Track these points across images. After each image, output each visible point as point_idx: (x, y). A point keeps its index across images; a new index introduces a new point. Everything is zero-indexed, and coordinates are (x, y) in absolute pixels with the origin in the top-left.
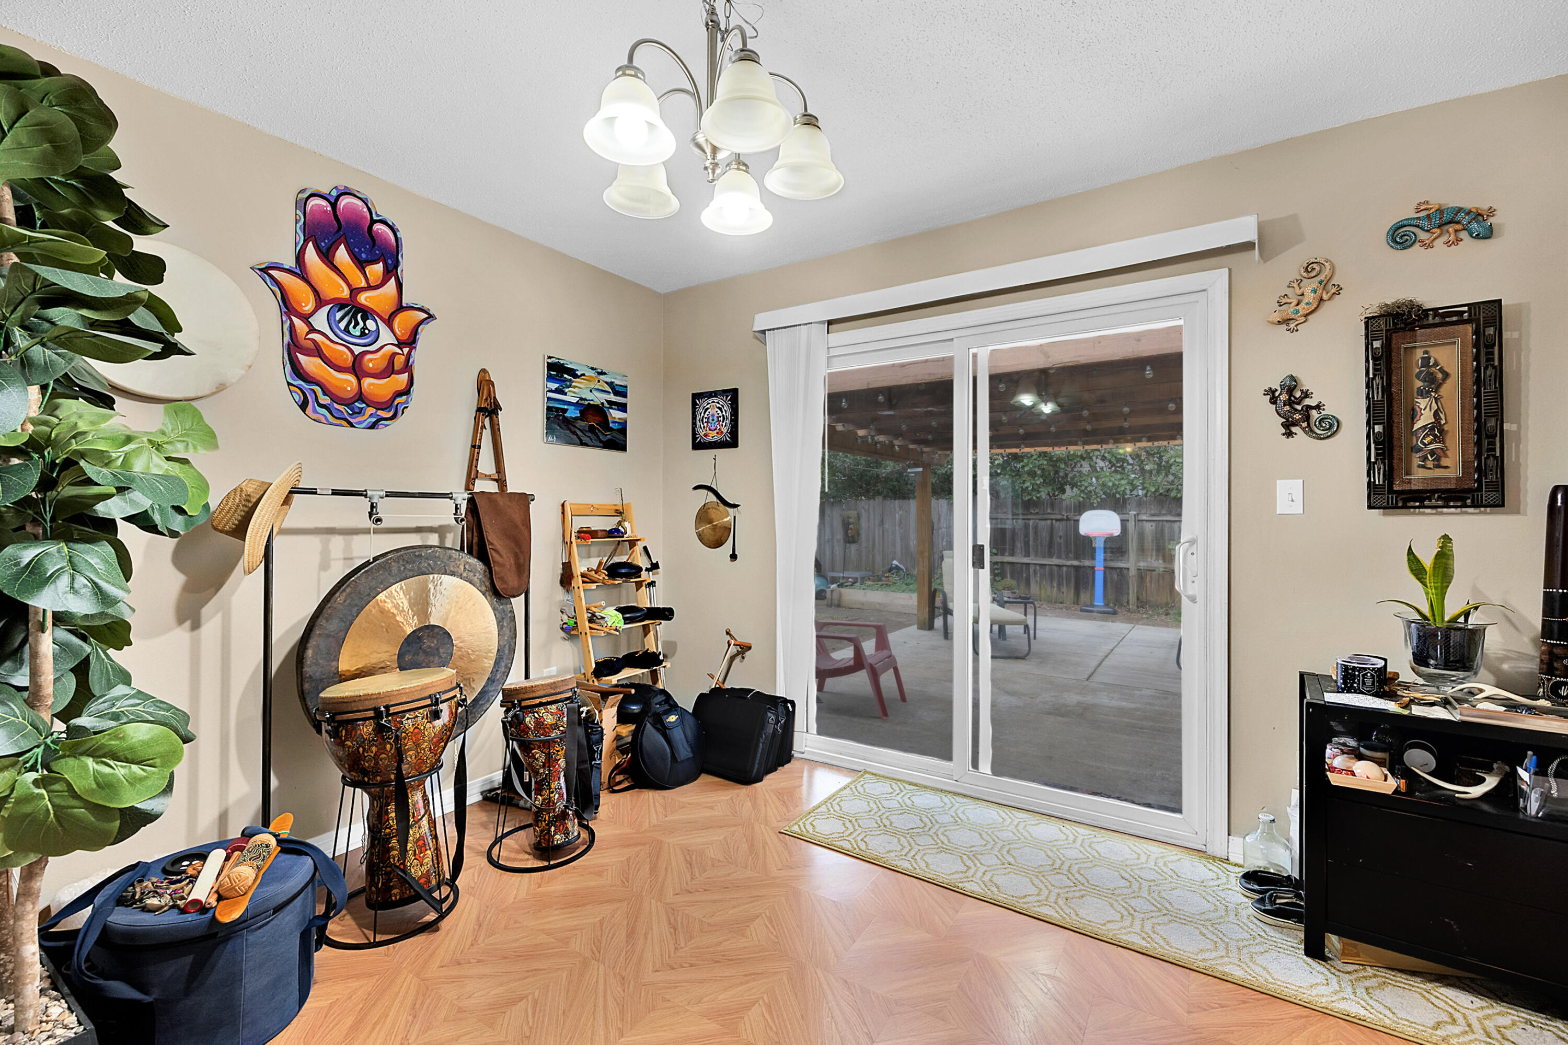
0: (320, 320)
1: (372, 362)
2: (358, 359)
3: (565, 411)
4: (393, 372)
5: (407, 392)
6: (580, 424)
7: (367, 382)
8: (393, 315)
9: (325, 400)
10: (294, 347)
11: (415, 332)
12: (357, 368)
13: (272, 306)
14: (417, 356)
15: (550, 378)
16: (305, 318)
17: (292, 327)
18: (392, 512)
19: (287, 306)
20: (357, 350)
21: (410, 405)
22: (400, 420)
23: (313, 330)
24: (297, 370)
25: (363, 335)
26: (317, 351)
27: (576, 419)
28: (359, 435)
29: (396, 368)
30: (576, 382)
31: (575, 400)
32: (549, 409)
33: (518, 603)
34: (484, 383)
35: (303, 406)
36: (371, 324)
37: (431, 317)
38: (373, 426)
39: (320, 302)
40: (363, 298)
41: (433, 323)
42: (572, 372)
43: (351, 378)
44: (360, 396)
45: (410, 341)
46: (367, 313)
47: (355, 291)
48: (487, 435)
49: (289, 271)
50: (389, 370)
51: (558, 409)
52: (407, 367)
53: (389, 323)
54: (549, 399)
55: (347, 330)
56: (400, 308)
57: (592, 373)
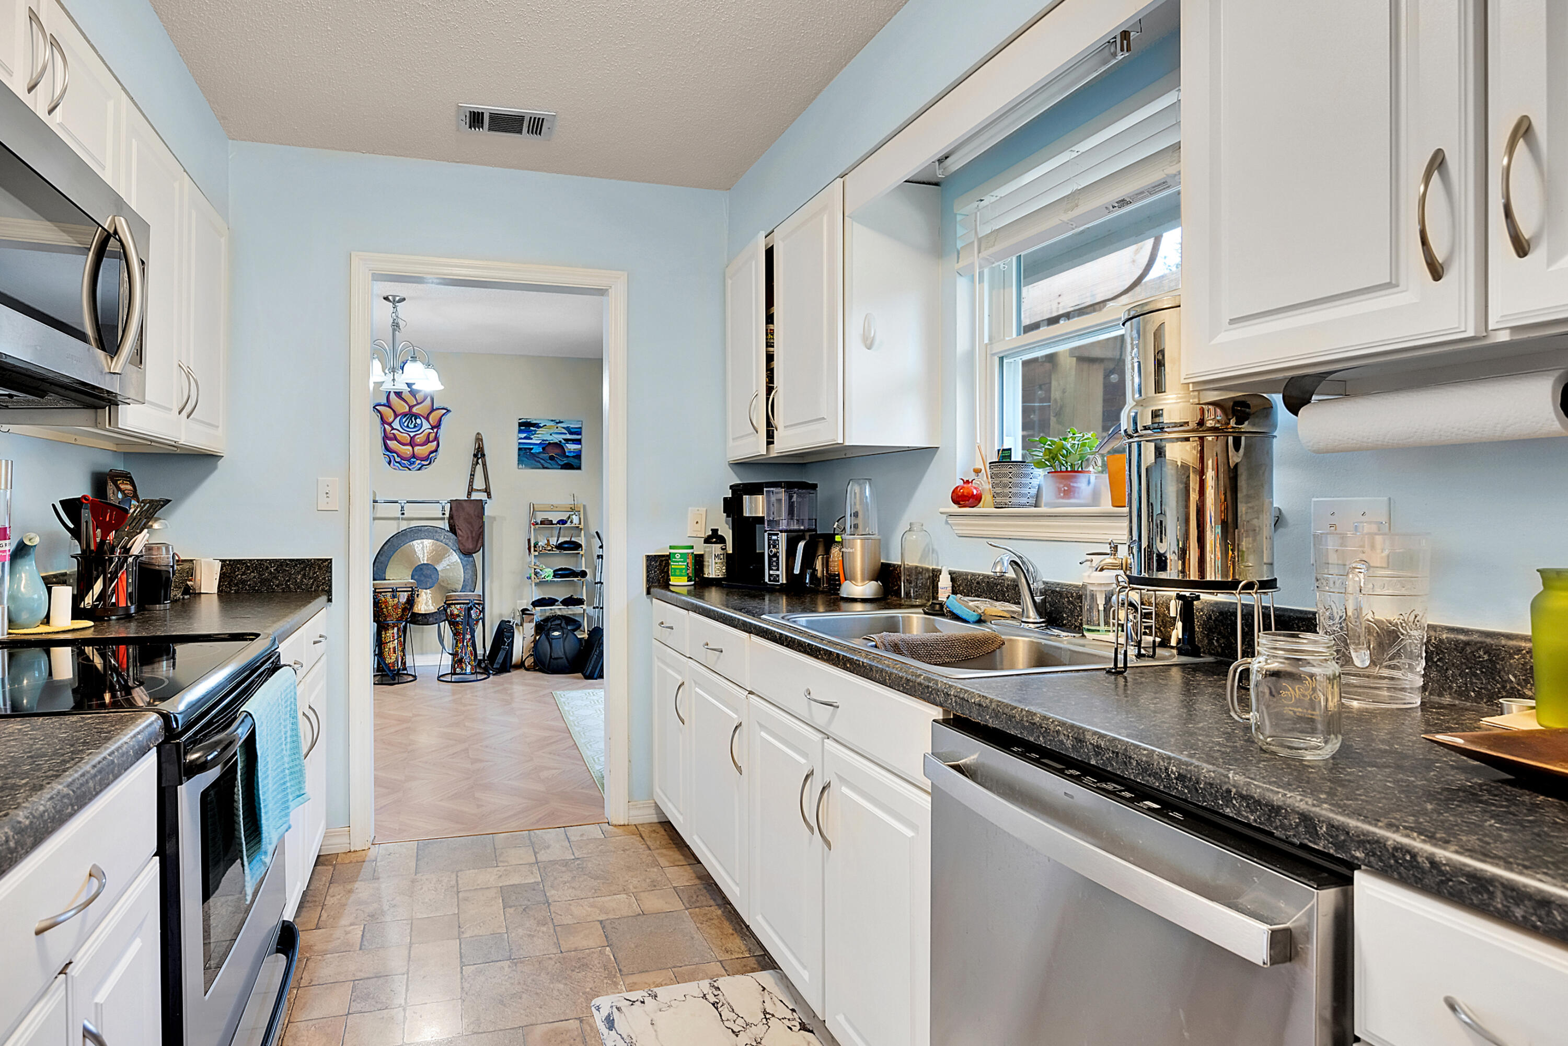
0: (396, 424)
1: (418, 439)
2: (412, 438)
3: (532, 449)
4: (429, 442)
5: (436, 451)
6: (542, 456)
7: (416, 448)
8: (429, 414)
9: (398, 459)
10: (386, 437)
11: (440, 420)
12: (412, 443)
13: (377, 422)
14: (442, 432)
15: (520, 431)
16: (390, 424)
17: (385, 428)
18: (410, 511)
19: (383, 421)
20: (412, 434)
21: (438, 457)
22: (433, 465)
23: (393, 429)
24: (387, 448)
25: (415, 427)
26: (395, 438)
27: (540, 453)
28: (414, 473)
29: (431, 440)
30: (539, 431)
31: (538, 442)
32: (520, 449)
33: (478, 556)
34: (479, 439)
35: (389, 463)
36: (418, 421)
37: (448, 411)
38: (419, 469)
39: (396, 416)
40: (414, 410)
41: (449, 414)
42: (537, 425)
43: (410, 448)
44: (414, 456)
45: (438, 426)
46: (416, 416)
47: (411, 407)
48: (479, 468)
49: (383, 405)
50: (427, 441)
51: (526, 449)
52: (436, 438)
53: (427, 419)
54: (520, 443)
55: (408, 426)
56: (433, 410)
57: (552, 424)
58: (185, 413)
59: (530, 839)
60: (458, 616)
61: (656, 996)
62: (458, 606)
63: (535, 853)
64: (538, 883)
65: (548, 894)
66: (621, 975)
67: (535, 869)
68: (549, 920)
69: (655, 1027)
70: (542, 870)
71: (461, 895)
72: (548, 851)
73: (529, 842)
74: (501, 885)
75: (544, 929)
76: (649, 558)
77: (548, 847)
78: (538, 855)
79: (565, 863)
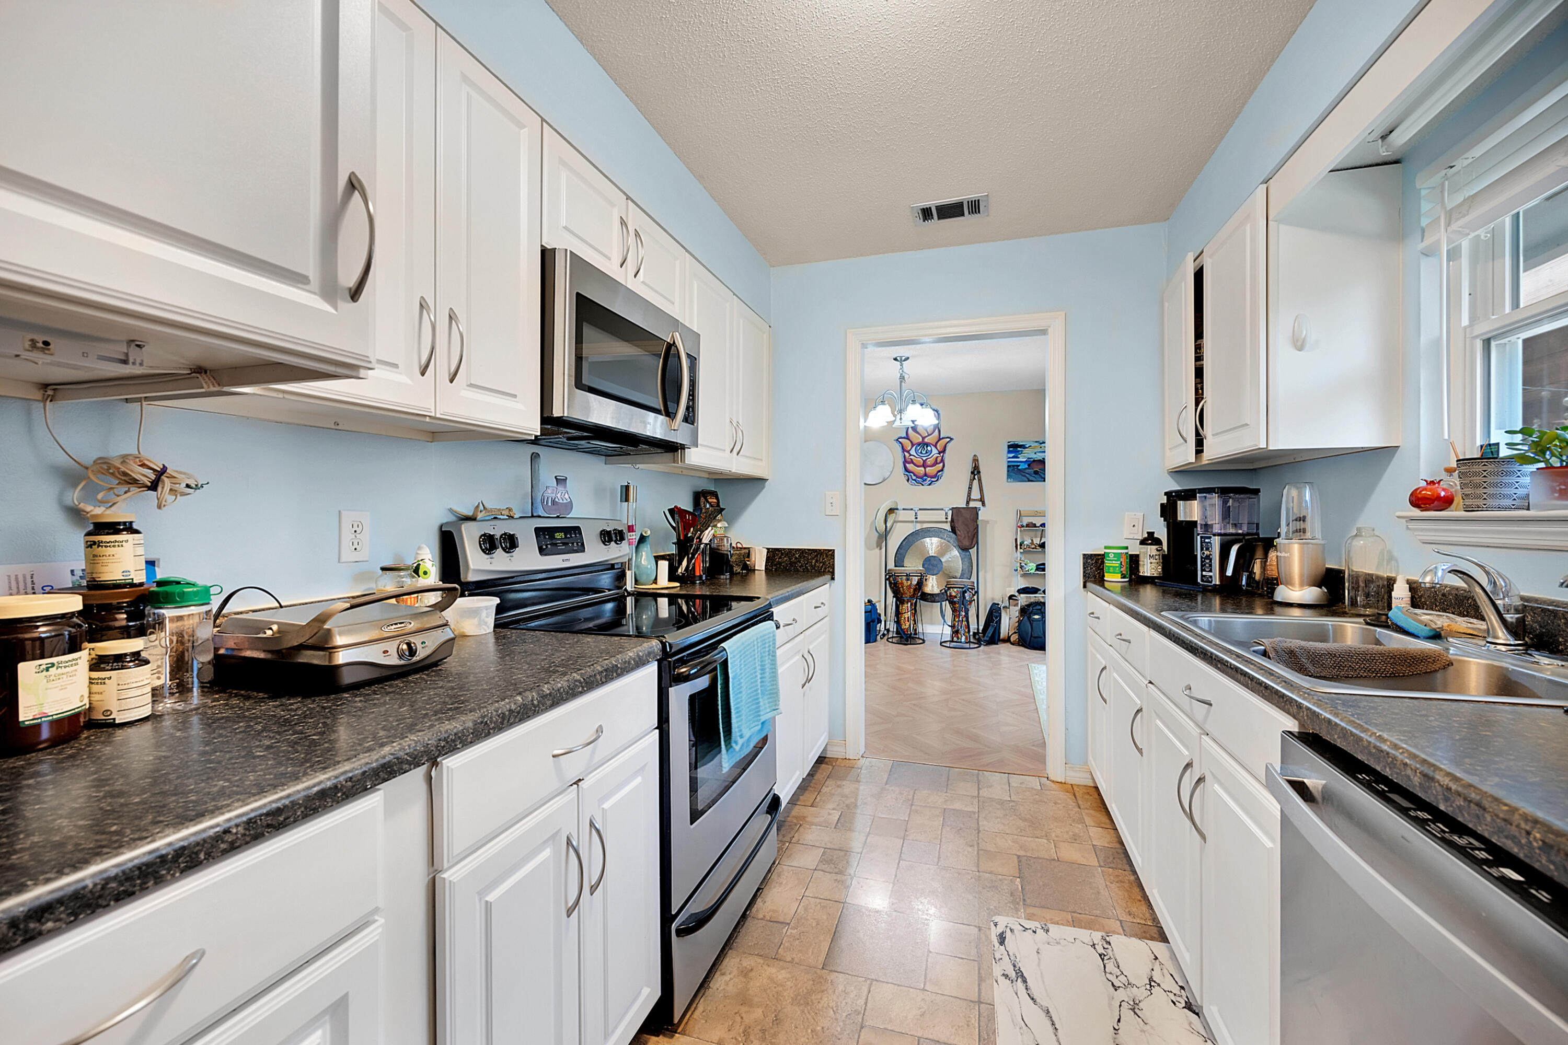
0: (913, 452)
1: (929, 462)
2: (924, 461)
3: (1019, 466)
4: (937, 464)
5: (942, 470)
6: (1027, 471)
7: (928, 469)
8: (937, 443)
9: (914, 478)
10: (905, 462)
11: (945, 447)
12: (924, 465)
13: (900, 449)
14: (946, 455)
15: (1009, 452)
16: (908, 452)
17: (905, 456)
18: (922, 516)
19: (904, 450)
20: (924, 458)
21: (944, 475)
22: (940, 481)
23: (911, 455)
24: (906, 469)
25: (926, 452)
26: (912, 462)
27: (1026, 469)
28: (926, 487)
29: (938, 461)
30: (1025, 451)
31: (1025, 460)
32: (1009, 466)
33: (973, 551)
34: (975, 460)
35: (908, 480)
36: (929, 448)
37: (952, 439)
38: (930, 484)
39: (913, 445)
40: (926, 440)
41: (953, 442)
42: (1023, 447)
43: (923, 469)
44: (926, 475)
45: (944, 451)
46: (927, 445)
47: (923, 438)
48: (976, 482)
49: (904, 438)
50: (936, 463)
51: (1013, 466)
52: (942, 461)
53: (935, 446)
54: (1009, 462)
55: (921, 453)
56: (940, 439)
57: (1036, 444)
58: (735, 451)
59: (978, 778)
60: (955, 597)
61: (1048, 931)
62: (955, 590)
63: (979, 789)
64: (974, 813)
65: (980, 823)
66: (1024, 904)
67: (975, 801)
68: (975, 843)
69: (1040, 956)
70: (981, 804)
71: (913, 807)
72: (990, 790)
73: (976, 779)
74: (945, 807)
75: (970, 849)
76: (1086, 557)
77: (991, 787)
78: (981, 791)
79: (1002, 802)
